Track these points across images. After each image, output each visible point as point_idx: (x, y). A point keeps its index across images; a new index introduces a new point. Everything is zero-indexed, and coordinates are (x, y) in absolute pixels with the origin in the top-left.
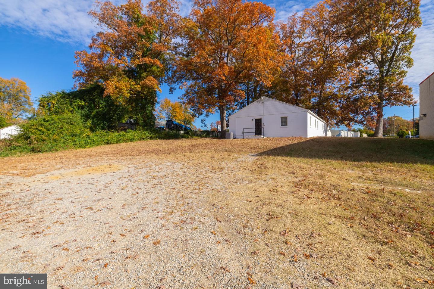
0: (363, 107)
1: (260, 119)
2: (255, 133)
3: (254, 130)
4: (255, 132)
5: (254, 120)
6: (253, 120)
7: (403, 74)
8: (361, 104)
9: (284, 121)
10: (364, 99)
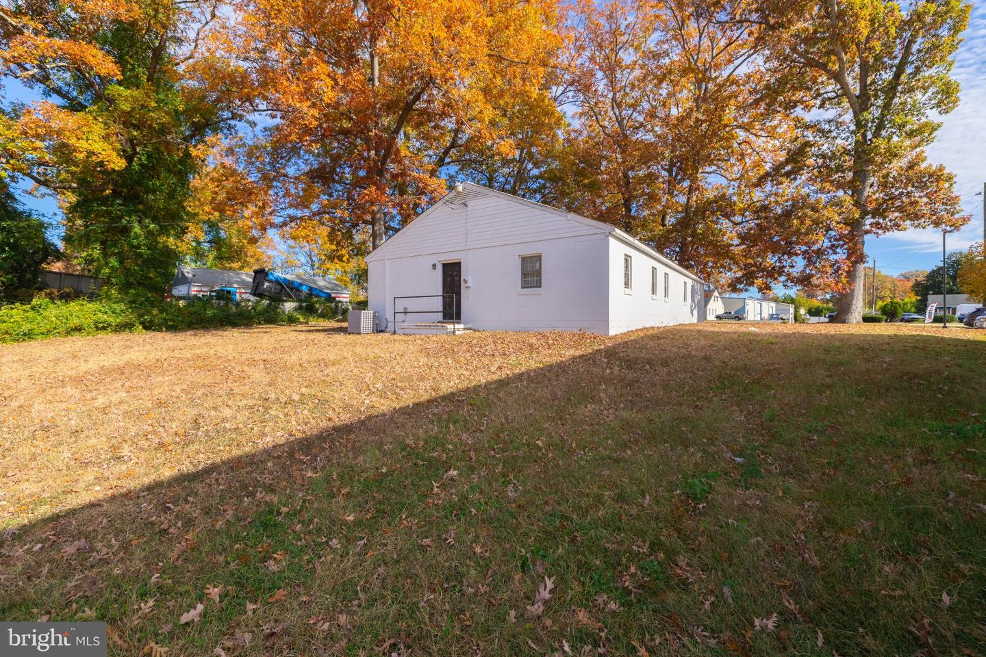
0: (807, 234)
1: (458, 265)
2: (441, 315)
3: (438, 304)
4: (441, 309)
5: (440, 269)
6: (434, 266)
7: (925, 133)
8: (802, 223)
9: (531, 273)
10: (813, 210)
